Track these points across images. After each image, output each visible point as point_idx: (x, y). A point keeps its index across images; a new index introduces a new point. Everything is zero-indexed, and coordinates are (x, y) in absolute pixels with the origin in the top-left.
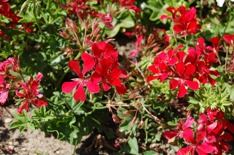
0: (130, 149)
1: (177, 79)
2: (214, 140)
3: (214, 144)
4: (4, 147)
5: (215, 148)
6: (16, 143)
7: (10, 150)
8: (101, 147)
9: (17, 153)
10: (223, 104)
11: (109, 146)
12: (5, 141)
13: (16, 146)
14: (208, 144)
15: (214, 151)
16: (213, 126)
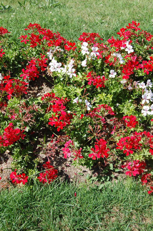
0: (110, 167)
1: (126, 149)
2: (138, 169)
3: (138, 171)
4: (66, 164)
5: (138, 172)
6: (70, 163)
7: (68, 165)
8: (100, 166)
9: (70, 167)
10: (141, 159)
11: (103, 166)
12: (66, 162)
13: (70, 164)
14: (136, 170)
15: (138, 173)
16: (138, 165)
